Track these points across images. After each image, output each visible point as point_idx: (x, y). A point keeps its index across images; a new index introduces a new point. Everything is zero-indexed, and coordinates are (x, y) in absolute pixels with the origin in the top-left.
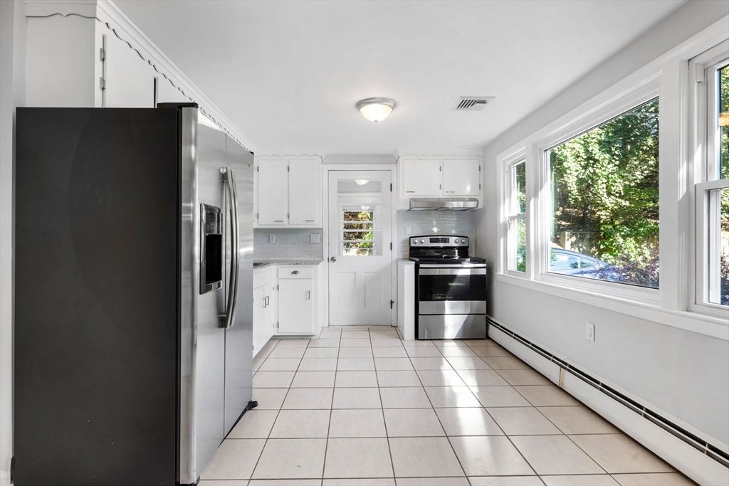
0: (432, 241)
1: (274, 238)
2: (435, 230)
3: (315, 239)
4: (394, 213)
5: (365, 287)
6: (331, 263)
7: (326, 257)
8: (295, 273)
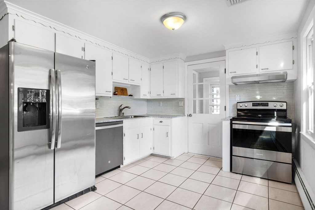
0: (253, 105)
1: (162, 103)
2: (258, 98)
3: (181, 104)
4: (227, 87)
5: (208, 133)
6: (189, 118)
7: (186, 114)
8: (161, 122)
